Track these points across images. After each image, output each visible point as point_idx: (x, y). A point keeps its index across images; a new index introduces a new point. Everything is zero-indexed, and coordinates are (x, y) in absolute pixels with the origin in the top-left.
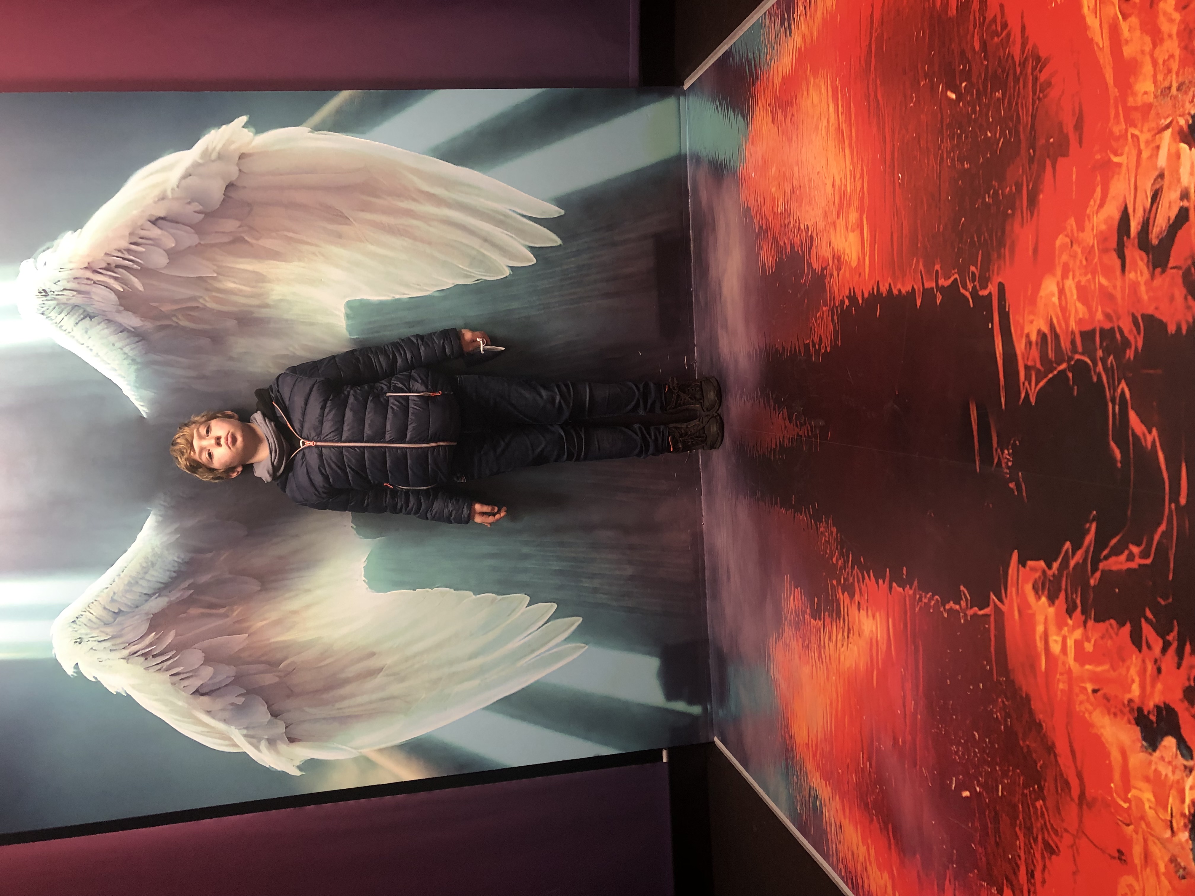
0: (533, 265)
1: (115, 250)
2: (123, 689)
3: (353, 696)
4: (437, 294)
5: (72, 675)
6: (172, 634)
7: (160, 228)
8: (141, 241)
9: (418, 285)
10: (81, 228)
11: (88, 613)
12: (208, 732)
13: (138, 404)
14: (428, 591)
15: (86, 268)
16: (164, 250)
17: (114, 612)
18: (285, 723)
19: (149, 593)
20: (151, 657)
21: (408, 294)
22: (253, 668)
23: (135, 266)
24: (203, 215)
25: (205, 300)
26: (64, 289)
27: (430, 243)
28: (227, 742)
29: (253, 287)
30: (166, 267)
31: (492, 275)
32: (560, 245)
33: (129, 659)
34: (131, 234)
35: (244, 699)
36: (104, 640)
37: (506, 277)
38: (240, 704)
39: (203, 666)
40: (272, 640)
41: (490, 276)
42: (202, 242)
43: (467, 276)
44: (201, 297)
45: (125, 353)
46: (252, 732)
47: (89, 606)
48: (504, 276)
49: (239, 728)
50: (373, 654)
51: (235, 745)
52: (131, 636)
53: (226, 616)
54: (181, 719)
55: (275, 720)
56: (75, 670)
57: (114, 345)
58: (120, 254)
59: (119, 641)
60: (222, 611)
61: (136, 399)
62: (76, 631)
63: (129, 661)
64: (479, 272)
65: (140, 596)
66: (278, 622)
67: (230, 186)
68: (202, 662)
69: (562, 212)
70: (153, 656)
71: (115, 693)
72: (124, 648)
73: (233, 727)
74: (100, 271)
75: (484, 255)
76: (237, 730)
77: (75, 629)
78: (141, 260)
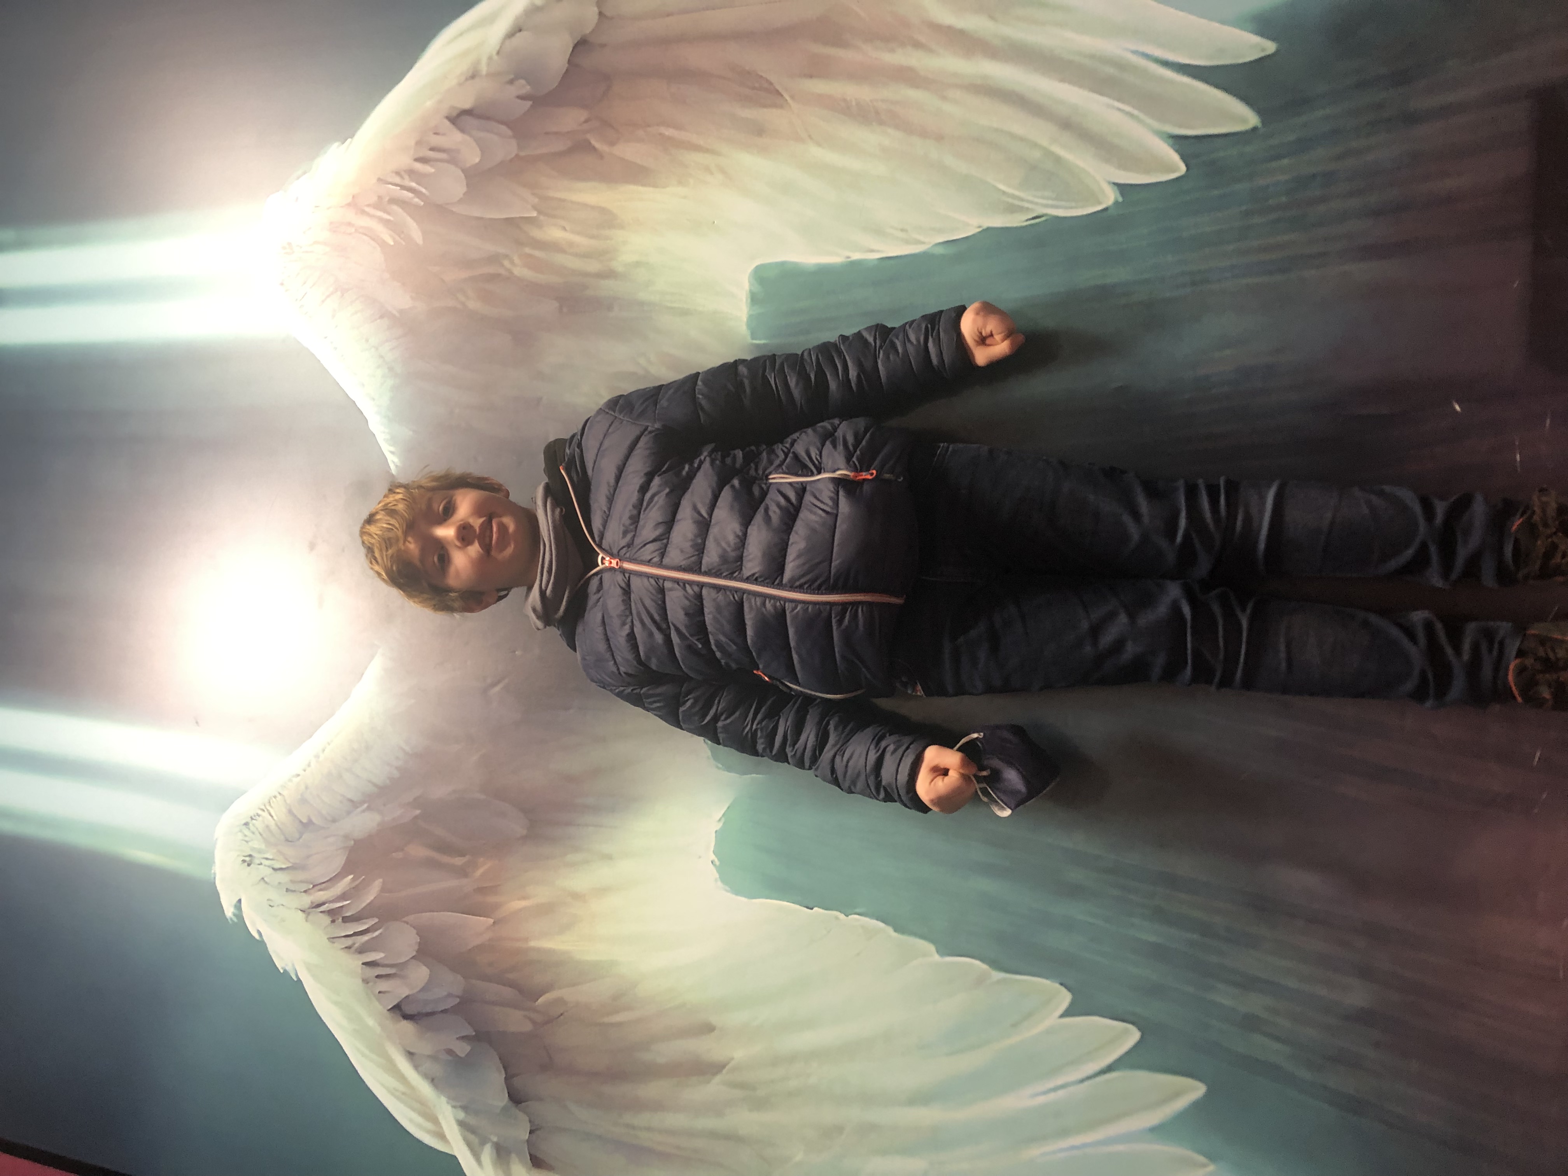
0: (1177, 179)
1: (392, 172)
2: (293, 965)
3: (658, 1106)
4: (940, 251)
5: (231, 919)
6: (377, 884)
7: (462, 131)
8: (432, 154)
9: (902, 230)
10: (352, 136)
11: (265, 814)
12: (404, 1094)
13: (386, 448)
14: (837, 918)
15: (349, 205)
16: (463, 171)
17: (301, 822)
18: (530, 1121)
19: (355, 799)
20: (340, 920)
21: (878, 251)
22: (493, 990)
23: (416, 200)
24: (530, 103)
25: (512, 262)
26: (316, 243)
27: (939, 138)
28: (429, 1125)
29: (592, 237)
30: (460, 201)
31: (1073, 204)
32: (1255, 129)
33: (309, 914)
34: (419, 143)
35: (467, 1048)
36: (281, 869)
37: (1106, 209)
38: (463, 1055)
39: (414, 961)
40: (533, 944)
41: (1066, 208)
42: (522, 154)
43: (1012, 209)
44: (506, 256)
45: (381, 357)
46: (472, 1121)
47: (270, 802)
48: (1099, 208)
49: (454, 1104)
50: (708, 1029)
51: (442, 1136)
52: (321, 873)
53: (462, 872)
54: (367, 1052)
55: (515, 1111)
56: (236, 912)
57: (367, 340)
58: (397, 180)
59: (301, 875)
60: (459, 861)
61: (384, 439)
62: (247, 842)
63: (310, 917)
64: (1043, 198)
65: (341, 802)
66: (546, 910)
67: (581, 45)
68: (414, 953)
69: (1270, 47)
70: (343, 918)
71: (282, 971)
72: (305, 892)
73: (443, 1099)
74: (367, 209)
75: (1058, 160)
76: (449, 1108)
77: (247, 839)
78: (426, 188)
